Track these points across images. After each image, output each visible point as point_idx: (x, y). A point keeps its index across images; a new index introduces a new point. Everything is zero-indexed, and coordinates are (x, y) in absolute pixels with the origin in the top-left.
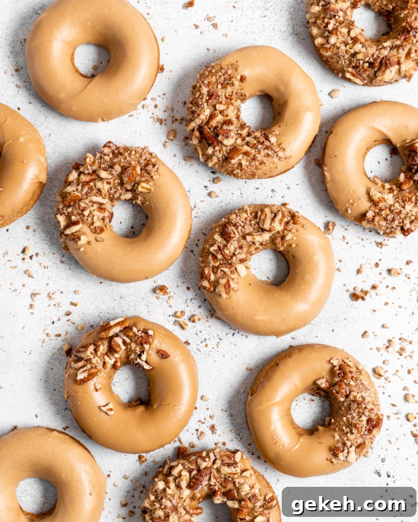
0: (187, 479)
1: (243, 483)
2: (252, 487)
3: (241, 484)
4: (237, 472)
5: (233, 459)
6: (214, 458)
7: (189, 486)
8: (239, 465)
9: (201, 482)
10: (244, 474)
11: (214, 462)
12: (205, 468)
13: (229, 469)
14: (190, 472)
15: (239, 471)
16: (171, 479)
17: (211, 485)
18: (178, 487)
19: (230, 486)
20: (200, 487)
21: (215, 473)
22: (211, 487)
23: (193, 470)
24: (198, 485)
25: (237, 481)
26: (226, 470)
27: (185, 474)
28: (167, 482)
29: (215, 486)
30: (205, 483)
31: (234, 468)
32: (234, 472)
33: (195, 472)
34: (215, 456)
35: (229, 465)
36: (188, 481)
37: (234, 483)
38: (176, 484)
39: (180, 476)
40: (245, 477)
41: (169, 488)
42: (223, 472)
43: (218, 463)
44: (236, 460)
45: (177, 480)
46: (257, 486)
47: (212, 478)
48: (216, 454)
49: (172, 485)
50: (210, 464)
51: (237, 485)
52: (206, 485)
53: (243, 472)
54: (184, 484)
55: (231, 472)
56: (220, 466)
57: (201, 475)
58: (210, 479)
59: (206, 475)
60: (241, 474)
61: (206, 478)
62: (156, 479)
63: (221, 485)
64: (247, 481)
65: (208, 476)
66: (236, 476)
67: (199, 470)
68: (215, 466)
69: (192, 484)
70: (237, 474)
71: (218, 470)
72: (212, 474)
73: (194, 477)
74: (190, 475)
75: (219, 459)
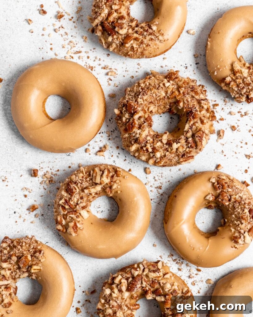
0: (125, 285)
1: (166, 283)
2: (172, 285)
3: (165, 284)
4: (160, 275)
5: (156, 267)
6: (143, 268)
7: (128, 290)
8: (161, 270)
9: (136, 285)
10: (166, 276)
11: (143, 271)
12: (138, 275)
13: (155, 274)
14: (127, 279)
15: (161, 274)
16: (114, 286)
17: (143, 287)
18: (120, 291)
19: (157, 286)
20: (136, 289)
21: (145, 278)
22: (143, 288)
23: (129, 278)
24: (134, 288)
25: (161, 282)
26: (152, 275)
27: (124, 281)
28: (112, 289)
29: (146, 287)
30: (139, 286)
31: (158, 273)
32: (159, 276)
33: (130, 279)
34: (143, 266)
35: (154, 271)
36: (127, 286)
37: (159, 283)
38: (118, 290)
39: (121, 283)
40: (166, 278)
41: (114, 293)
42: (150, 277)
43: (147, 271)
44: (159, 267)
45: (119, 287)
46: (176, 284)
47: (143, 282)
48: (144, 265)
49: (116, 291)
50: (141, 272)
51: (162, 285)
52: (140, 288)
53: (164, 275)
54: (124, 288)
55: (156, 276)
56: (148, 273)
57: (135, 281)
58: (142, 283)
59: (139, 280)
60: (163, 277)
61: (140, 282)
62: (104, 288)
63: (150, 286)
64: (168, 281)
65: (140, 281)
66: (160, 279)
67: (133, 277)
68: (145, 273)
69: (129, 288)
70: (160, 277)
71: (147, 276)
72: (143, 279)
73: (130, 283)
74: (128, 282)
75: (147, 268)
